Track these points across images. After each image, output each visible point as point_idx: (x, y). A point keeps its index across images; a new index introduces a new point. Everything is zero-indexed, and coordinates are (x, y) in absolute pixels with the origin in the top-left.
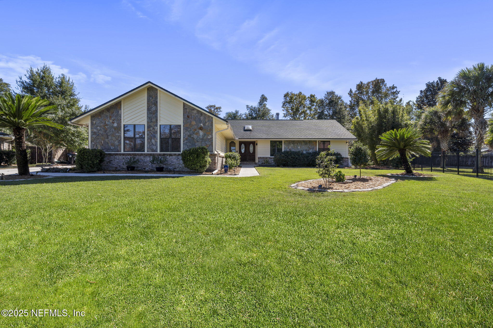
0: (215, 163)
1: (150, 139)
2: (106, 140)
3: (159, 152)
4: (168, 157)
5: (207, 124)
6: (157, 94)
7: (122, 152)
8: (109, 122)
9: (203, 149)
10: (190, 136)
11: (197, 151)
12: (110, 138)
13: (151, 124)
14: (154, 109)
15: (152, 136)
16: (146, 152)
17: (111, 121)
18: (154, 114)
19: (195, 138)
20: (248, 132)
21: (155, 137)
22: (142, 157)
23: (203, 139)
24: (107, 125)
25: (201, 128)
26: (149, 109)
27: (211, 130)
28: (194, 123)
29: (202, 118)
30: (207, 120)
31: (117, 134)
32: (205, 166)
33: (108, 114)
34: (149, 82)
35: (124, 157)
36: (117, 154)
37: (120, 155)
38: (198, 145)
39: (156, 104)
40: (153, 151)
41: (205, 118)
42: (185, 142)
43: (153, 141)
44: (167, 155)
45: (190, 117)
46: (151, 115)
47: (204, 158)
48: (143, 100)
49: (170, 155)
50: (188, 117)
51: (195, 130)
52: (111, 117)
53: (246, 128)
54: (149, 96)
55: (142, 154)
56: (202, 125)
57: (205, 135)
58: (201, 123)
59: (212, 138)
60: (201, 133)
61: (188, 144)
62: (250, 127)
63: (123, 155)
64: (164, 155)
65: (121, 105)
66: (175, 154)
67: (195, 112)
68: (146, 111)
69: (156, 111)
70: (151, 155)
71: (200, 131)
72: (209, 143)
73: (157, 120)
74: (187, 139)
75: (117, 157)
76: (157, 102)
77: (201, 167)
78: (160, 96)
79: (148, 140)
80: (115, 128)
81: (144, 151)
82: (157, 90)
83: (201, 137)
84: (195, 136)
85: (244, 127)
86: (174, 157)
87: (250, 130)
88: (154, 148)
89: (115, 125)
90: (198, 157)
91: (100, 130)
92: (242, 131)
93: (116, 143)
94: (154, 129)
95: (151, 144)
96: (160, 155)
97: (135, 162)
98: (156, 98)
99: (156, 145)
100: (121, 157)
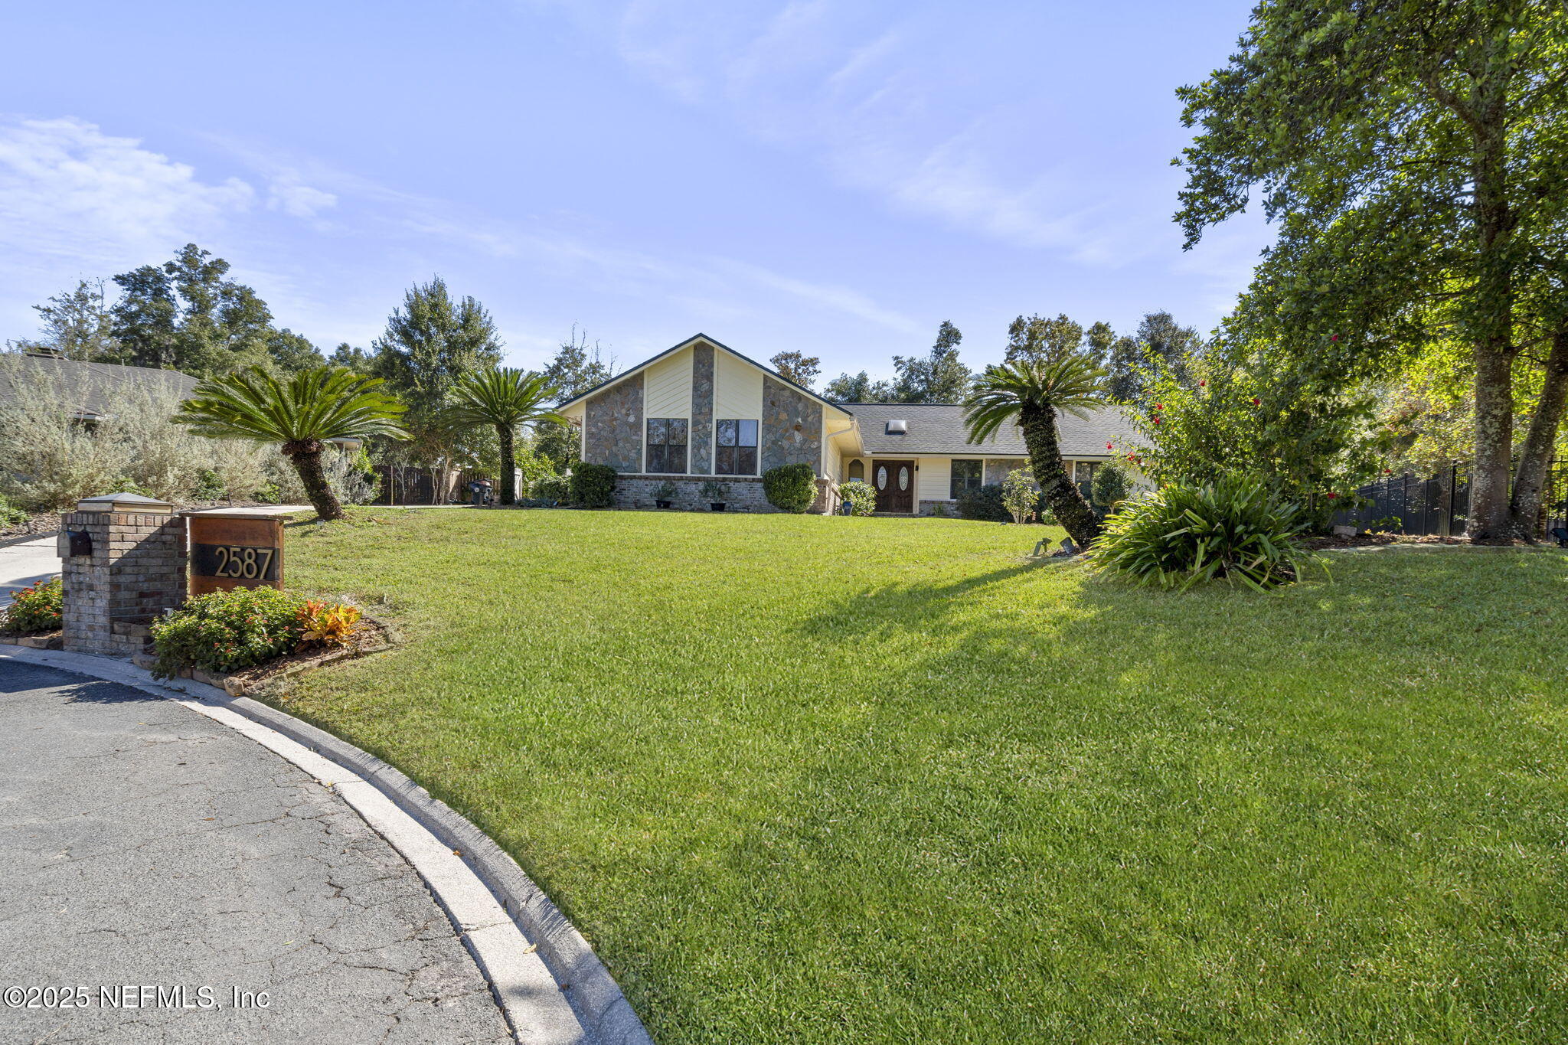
0: (824, 498)
1: (697, 448)
2: (614, 448)
3: (713, 474)
4: (731, 484)
5: (810, 419)
6: (712, 358)
7: (644, 473)
8: (619, 412)
9: (804, 467)
10: (774, 443)
11: (794, 471)
12: (621, 444)
13: (700, 418)
14: (705, 387)
15: (702, 443)
16: (689, 474)
17: (624, 411)
18: (705, 397)
19: (786, 447)
20: (897, 438)
21: (707, 444)
22: (681, 484)
23: (801, 449)
24: (616, 419)
25: (798, 428)
26: (696, 388)
27: (819, 431)
28: (784, 416)
29: (800, 407)
30: (810, 411)
31: (634, 438)
32: (807, 501)
33: (618, 397)
34: (701, 335)
35: (647, 482)
36: (634, 477)
37: (640, 478)
38: (791, 461)
39: (709, 377)
40: (702, 471)
41: (806, 407)
42: (766, 454)
43: (703, 452)
44: (731, 480)
45: (777, 404)
46: (701, 400)
47: (806, 485)
48: (686, 370)
49: (737, 480)
50: (773, 403)
51: (787, 431)
52: (623, 404)
53: (891, 428)
54: (697, 363)
55: (681, 478)
56: (800, 420)
57: (805, 441)
58: (797, 417)
59: (819, 447)
60: (798, 437)
61: (771, 459)
62: (903, 425)
63: (646, 478)
64: (724, 479)
65: (642, 379)
66: (746, 480)
67: (787, 393)
68: (690, 392)
69: (711, 391)
70: (699, 479)
71: (796, 433)
72: (812, 458)
73: (711, 410)
74: (769, 449)
75: (634, 482)
76: (712, 373)
77: (799, 502)
78: (718, 360)
79: (692, 449)
80: (631, 426)
81: (684, 472)
82: (713, 349)
83: (798, 445)
84: (785, 444)
85: (887, 425)
86: (743, 484)
87: (902, 433)
88: (705, 465)
89: (632, 419)
90: (794, 483)
91: (603, 429)
92: (882, 434)
93: (633, 454)
94: (705, 427)
95: (698, 457)
96: (716, 479)
97: (670, 493)
98: (711, 365)
99: (709, 460)
100: (641, 483)
